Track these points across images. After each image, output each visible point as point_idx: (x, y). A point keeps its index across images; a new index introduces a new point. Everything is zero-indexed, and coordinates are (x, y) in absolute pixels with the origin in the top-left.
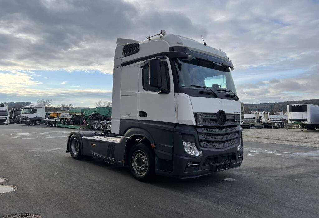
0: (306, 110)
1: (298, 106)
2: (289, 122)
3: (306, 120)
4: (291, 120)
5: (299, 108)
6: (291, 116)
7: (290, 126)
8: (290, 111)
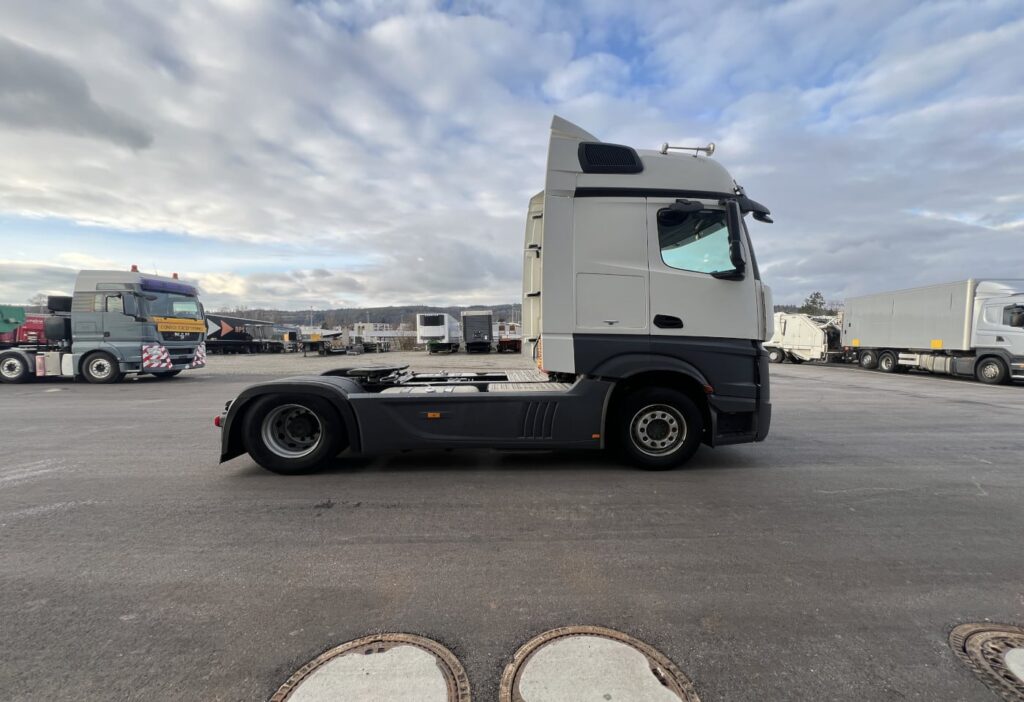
0: (442, 323)
1: (433, 317)
2: (419, 341)
3: (443, 337)
4: (423, 338)
5: (434, 320)
6: (423, 332)
7: (421, 348)
8: (422, 324)
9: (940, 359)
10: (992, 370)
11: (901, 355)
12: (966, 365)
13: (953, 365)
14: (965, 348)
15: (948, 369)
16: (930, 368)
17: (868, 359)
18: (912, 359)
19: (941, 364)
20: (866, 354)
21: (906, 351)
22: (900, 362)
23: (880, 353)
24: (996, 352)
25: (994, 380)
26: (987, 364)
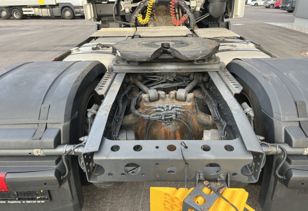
9: (44, 10)
10: (68, 14)
11: (24, 9)
12: (57, 11)
13: (51, 12)
14: (54, 4)
15: (49, 15)
16: (41, 15)
17: (4, 13)
18: (31, 11)
19: (45, 12)
20: (2, 10)
21: (26, 7)
22: (25, 13)
23: (11, 9)
24: (68, 5)
25: (70, 18)
26: (66, 11)
